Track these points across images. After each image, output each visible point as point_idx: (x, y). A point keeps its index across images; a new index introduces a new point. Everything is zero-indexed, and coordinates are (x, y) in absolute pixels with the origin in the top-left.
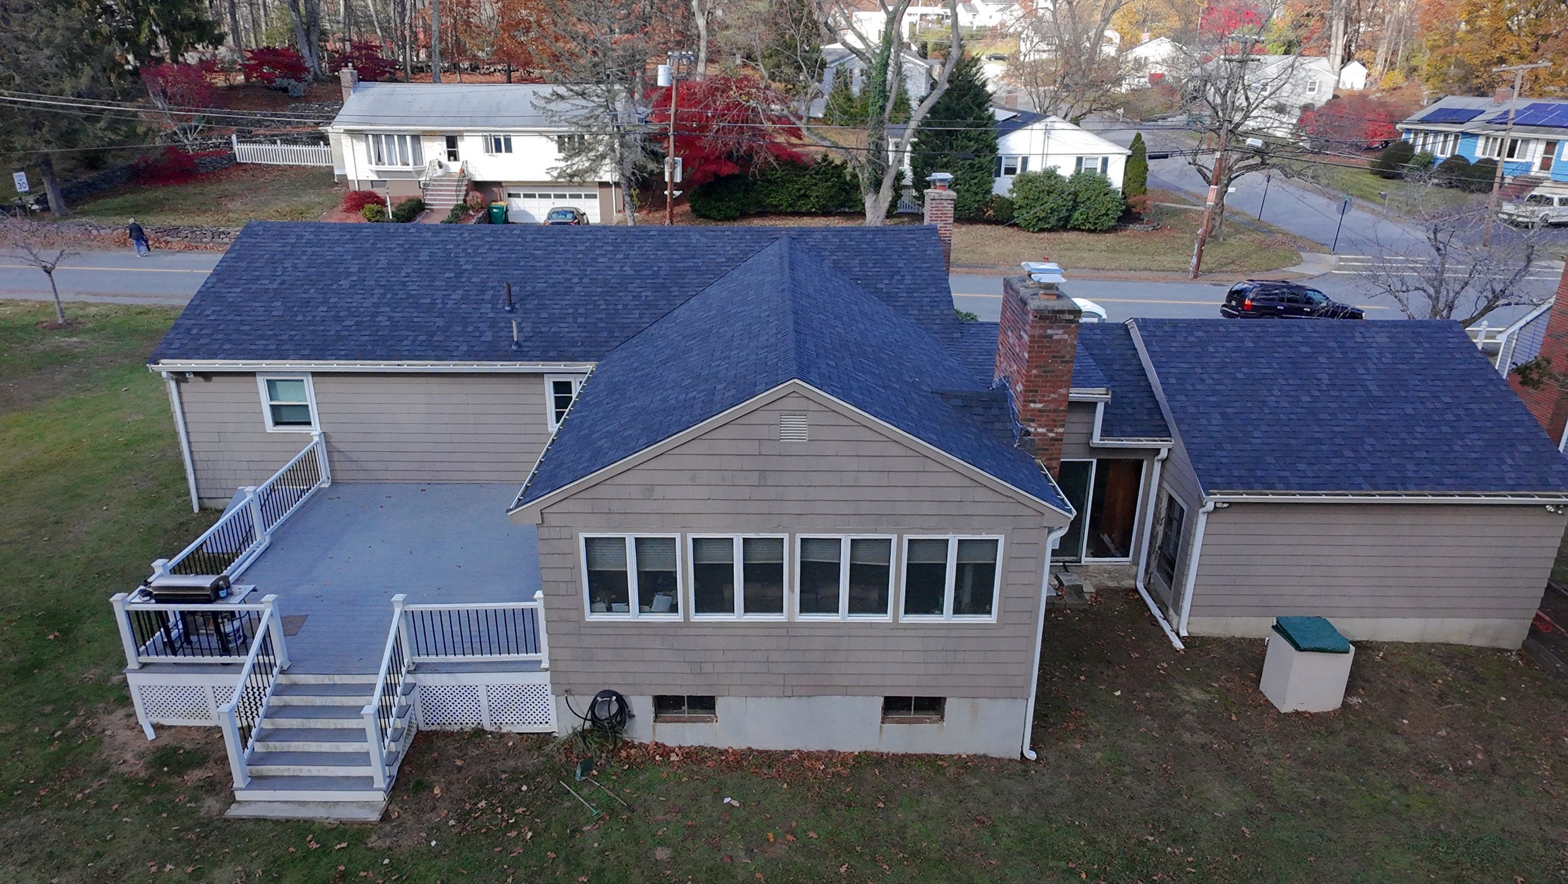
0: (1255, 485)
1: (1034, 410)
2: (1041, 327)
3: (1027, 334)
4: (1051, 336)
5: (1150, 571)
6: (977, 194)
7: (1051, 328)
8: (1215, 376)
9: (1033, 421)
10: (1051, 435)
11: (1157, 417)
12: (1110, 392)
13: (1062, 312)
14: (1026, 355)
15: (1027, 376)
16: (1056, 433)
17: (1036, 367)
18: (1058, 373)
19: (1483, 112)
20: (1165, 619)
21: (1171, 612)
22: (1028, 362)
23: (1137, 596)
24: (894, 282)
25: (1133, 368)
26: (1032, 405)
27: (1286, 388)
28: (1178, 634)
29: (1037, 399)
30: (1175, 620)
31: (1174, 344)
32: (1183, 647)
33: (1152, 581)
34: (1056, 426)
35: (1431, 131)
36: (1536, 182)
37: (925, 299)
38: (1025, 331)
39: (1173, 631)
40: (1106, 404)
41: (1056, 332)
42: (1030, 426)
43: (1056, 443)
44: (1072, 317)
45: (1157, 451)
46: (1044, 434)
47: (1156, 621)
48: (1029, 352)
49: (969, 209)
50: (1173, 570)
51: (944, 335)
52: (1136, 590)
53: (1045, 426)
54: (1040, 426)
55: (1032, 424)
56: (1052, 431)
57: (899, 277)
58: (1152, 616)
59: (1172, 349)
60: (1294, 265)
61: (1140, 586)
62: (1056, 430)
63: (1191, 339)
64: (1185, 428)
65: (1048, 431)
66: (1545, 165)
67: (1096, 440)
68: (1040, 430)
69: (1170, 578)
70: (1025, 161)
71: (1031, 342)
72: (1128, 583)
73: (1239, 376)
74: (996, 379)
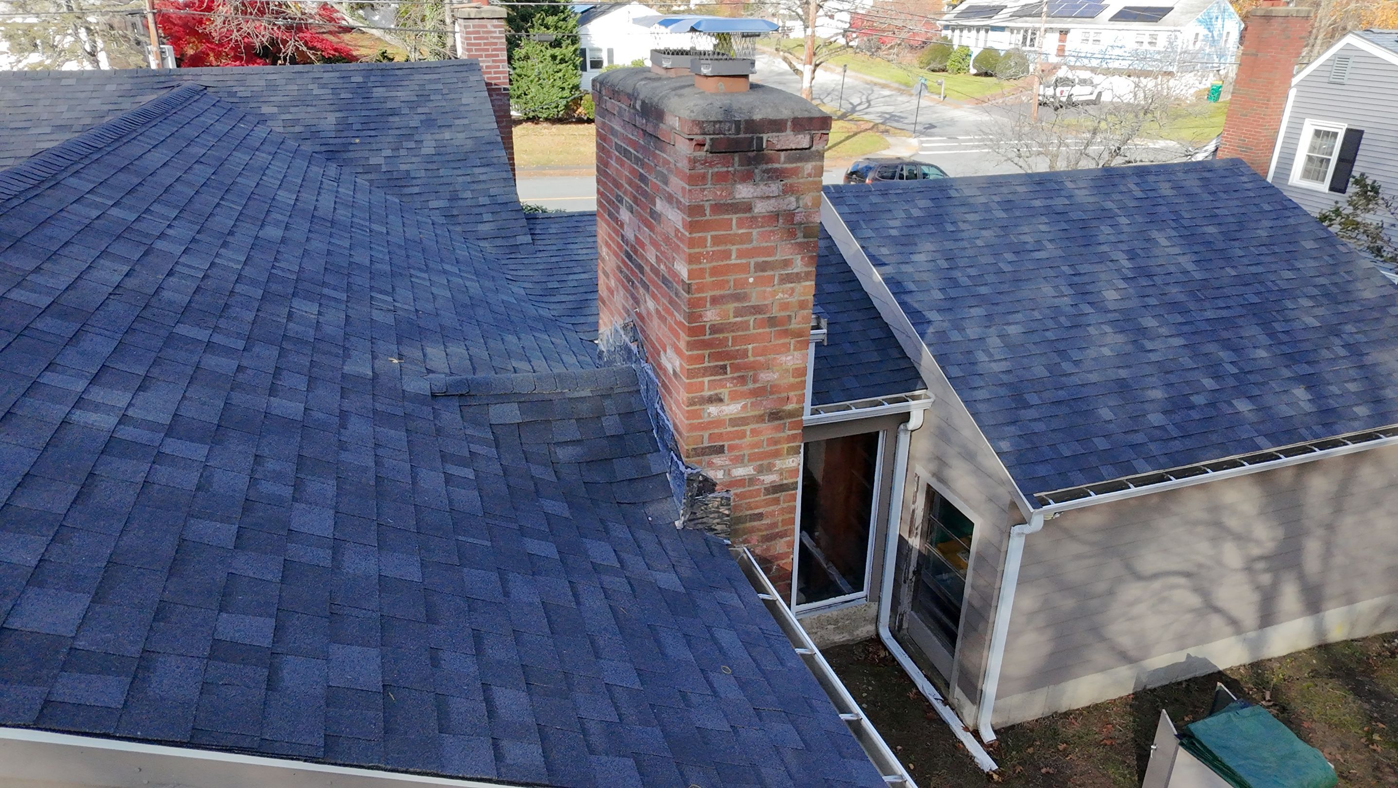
0: (1104, 471)
1: (718, 423)
2: (720, 178)
3: (679, 205)
4: (747, 207)
5: (900, 609)
6: (563, 89)
7: (747, 177)
8: (973, 272)
9: (720, 450)
10: (770, 479)
11: (895, 354)
12: (824, 323)
13: (777, 126)
14: (682, 270)
15: (692, 332)
16: (781, 472)
17: (715, 301)
18: (775, 312)
19: (1006, 7)
20: (945, 702)
21: (957, 694)
22: (688, 289)
23: (882, 654)
24: (403, 152)
25: (832, 270)
26: (713, 410)
27: (1076, 279)
28: (976, 734)
29: (725, 393)
30: (968, 710)
31: (892, 223)
32: (995, 767)
33: (905, 626)
34: (777, 454)
35: (966, 26)
36: (1056, 67)
37: (460, 179)
38: (670, 199)
39: (966, 729)
40: (818, 345)
41: (762, 189)
42: (710, 464)
43: (782, 495)
44: (803, 141)
45: (905, 417)
46: (752, 481)
47: (931, 708)
48: (692, 259)
49: (557, 107)
50: (957, 624)
51: (499, 242)
52: (877, 640)
53: (752, 458)
54: (739, 461)
55: (717, 460)
56: (769, 469)
57: (412, 145)
58: (921, 697)
59: (894, 232)
60: (884, 149)
61: (885, 634)
62: (779, 464)
63: (916, 212)
64: (956, 372)
65: (760, 470)
66: (1061, 51)
67: (807, 417)
68: (740, 472)
69: (950, 638)
70: (610, 52)
71: (692, 226)
72: (865, 631)
73: (1007, 268)
74: (605, 330)
